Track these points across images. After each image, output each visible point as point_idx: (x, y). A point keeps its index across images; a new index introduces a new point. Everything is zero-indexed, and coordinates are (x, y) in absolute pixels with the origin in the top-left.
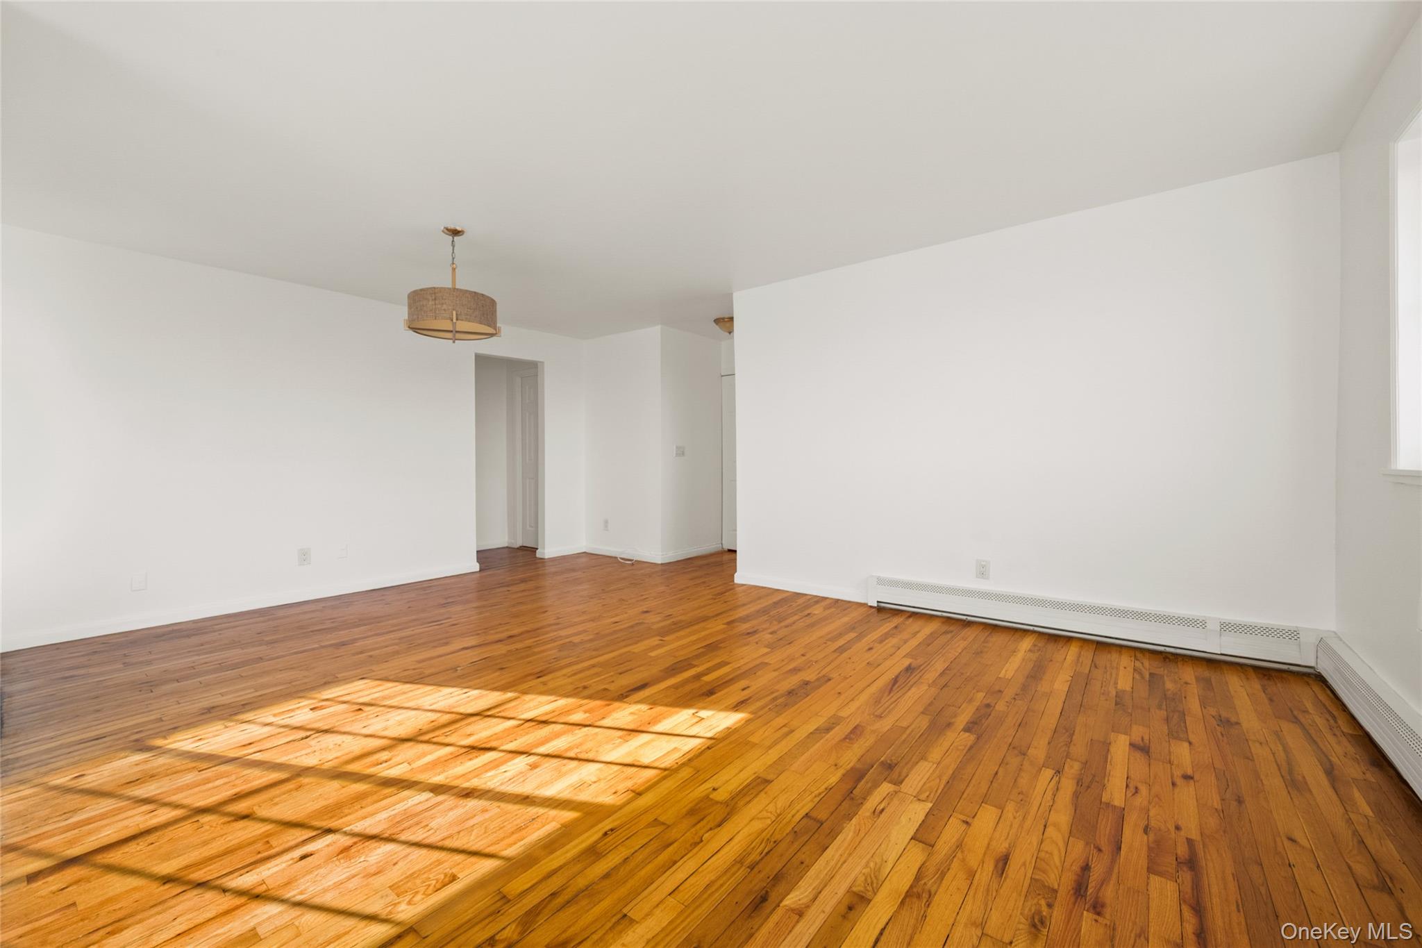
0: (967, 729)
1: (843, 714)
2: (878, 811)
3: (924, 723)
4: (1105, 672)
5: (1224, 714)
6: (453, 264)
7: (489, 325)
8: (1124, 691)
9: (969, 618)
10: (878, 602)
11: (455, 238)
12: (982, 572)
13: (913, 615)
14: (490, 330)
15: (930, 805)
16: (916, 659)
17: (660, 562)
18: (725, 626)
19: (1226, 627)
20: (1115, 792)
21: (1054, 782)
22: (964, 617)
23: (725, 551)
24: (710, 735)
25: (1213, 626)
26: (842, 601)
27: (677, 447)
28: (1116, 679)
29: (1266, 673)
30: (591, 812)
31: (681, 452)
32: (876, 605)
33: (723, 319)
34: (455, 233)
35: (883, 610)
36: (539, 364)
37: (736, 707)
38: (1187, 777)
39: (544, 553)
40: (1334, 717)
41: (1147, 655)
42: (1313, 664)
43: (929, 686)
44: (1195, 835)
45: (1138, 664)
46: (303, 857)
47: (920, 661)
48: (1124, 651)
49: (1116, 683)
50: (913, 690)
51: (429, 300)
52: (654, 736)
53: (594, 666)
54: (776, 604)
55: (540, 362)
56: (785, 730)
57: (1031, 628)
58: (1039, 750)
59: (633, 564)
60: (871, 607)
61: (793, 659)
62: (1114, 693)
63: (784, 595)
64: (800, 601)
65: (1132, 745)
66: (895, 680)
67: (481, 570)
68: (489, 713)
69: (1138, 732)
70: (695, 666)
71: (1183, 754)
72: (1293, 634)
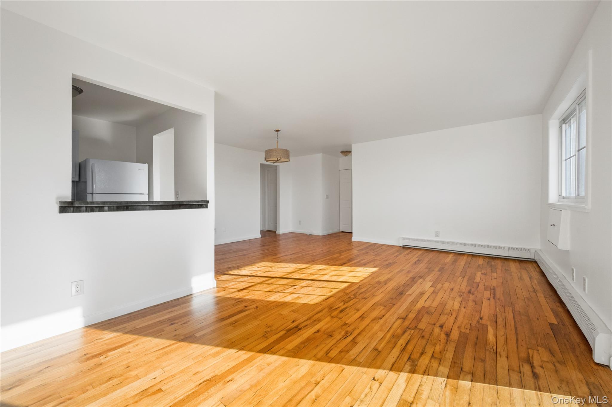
0: (439, 271)
1: (404, 268)
2: (421, 283)
3: (427, 270)
4: (475, 261)
5: (507, 268)
6: (277, 140)
7: (288, 159)
8: (480, 265)
9: (433, 249)
10: (403, 245)
11: (278, 132)
12: (437, 235)
13: (415, 249)
14: (288, 160)
15: (433, 282)
16: (419, 258)
17: (321, 235)
18: (357, 251)
19: (510, 249)
20: (477, 280)
21: (462, 279)
22: (431, 249)
23: (340, 232)
24: (371, 272)
25: (507, 249)
26: (391, 245)
27: (326, 195)
28: (478, 262)
29: (521, 261)
30: (352, 283)
31: (327, 197)
32: (402, 246)
33: (344, 151)
34: (277, 131)
35: (404, 247)
36: (277, 166)
37: (375, 267)
38: (495, 278)
39: (279, 232)
40: (536, 269)
41: (487, 257)
42: (534, 258)
43: (425, 264)
44: (495, 286)
45: (484, 259)
46: (294, 289)
47: (421, 259)
48: (481, 256)
49: (478, 263)
50: (421, 264)
51: (274, 153)
52: (356, 272)
53: (326, 260)
54: (369, 246)
55: (278, 166)
56: (390, 271)
57: (452, 251)
58: (458, 274)
59: (312, 236)
60: (401, 247)
61: (383, 258)
62: (477, 265)
63: (371, 244)
64: (377, 245)
65: (482, 274)
66: (415, 263)
67: (262, 237)
68: (308, 268)
69: (483, 272)
70: (355, 260)
71: (495, 275)
72: (529, 250)
